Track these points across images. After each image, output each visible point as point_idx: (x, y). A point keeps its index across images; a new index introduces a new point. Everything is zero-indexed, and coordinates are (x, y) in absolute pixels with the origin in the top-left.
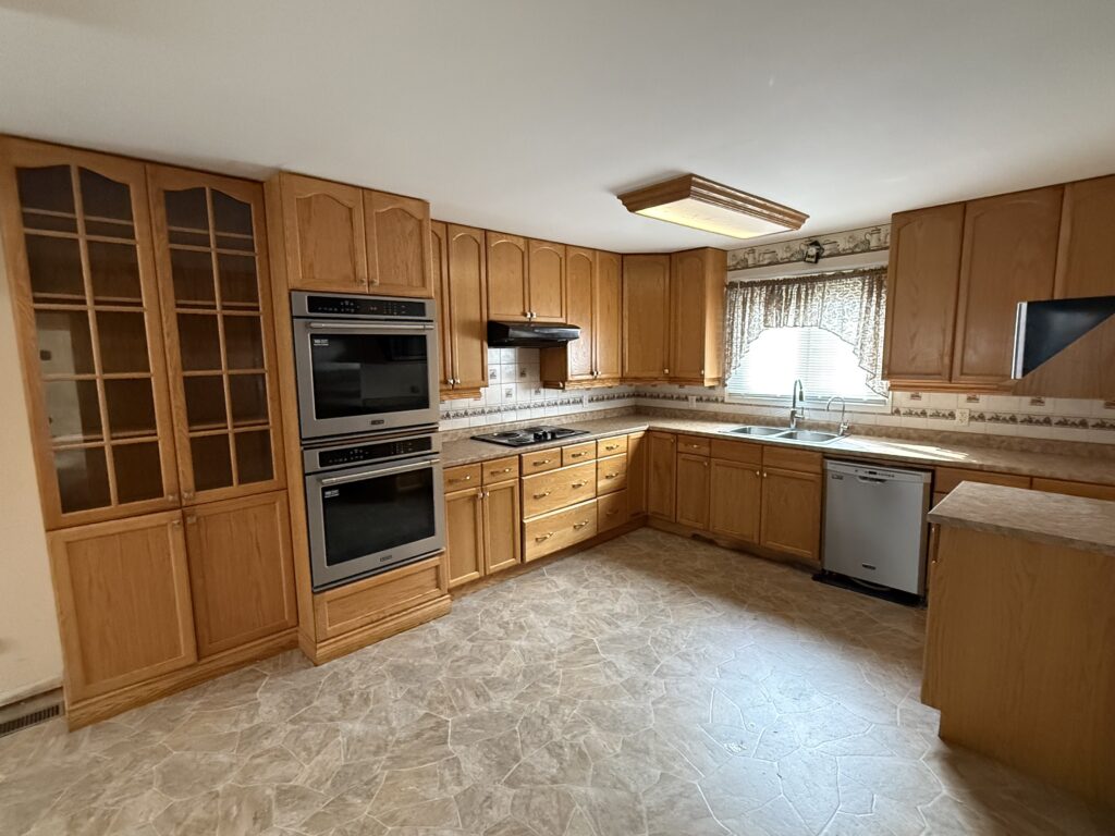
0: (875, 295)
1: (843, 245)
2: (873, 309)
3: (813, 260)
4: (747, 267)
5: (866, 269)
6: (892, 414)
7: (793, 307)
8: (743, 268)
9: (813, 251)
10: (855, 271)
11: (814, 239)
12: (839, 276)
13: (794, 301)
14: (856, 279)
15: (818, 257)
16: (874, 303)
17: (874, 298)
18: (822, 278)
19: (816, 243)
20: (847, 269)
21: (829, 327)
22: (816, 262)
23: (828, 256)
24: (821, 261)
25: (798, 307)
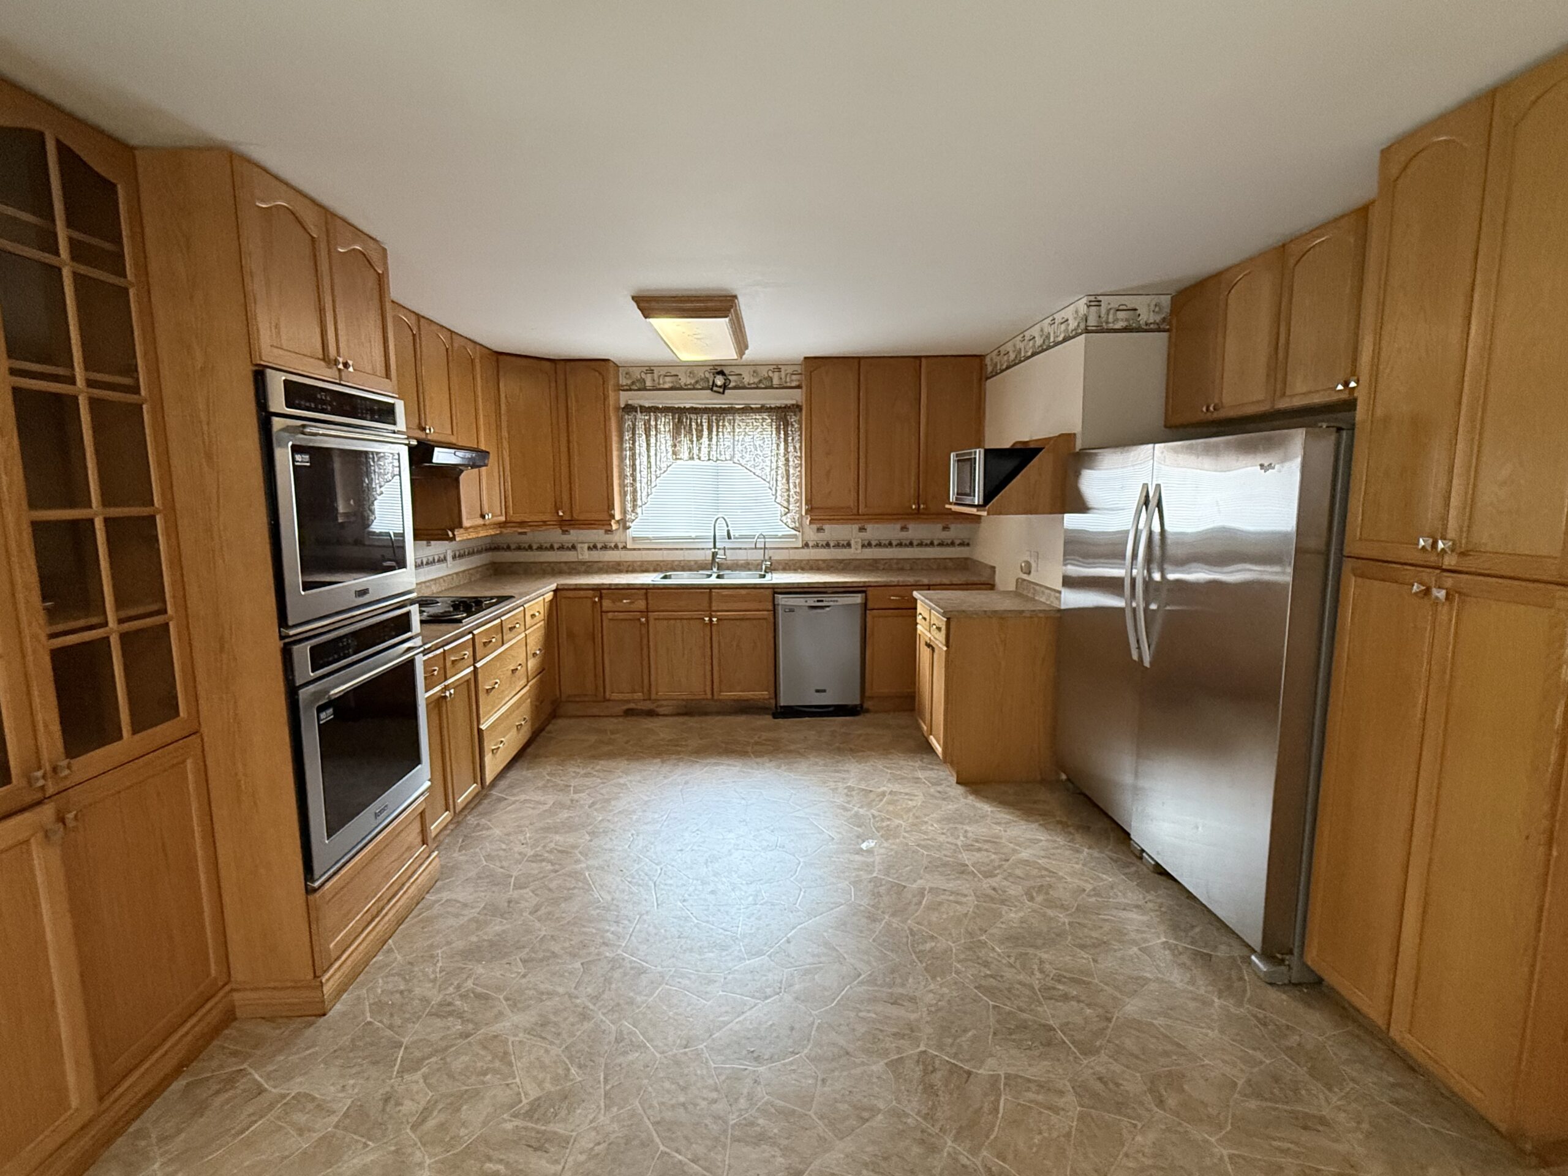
0: (782, 432)
1: (748, 379)
2: (782, 445)
3: (721, 390)
4: (645, 389)
5: (773, 406)
6: (803, 547)
7: (705, 440)
8: (639, 390)
9: (719, 381)
10: (763, 407)
11: (719, 369)
12: (747, 410)
13: (706, 433)
14: (765, 416)
15: (725, 387)
16: (782, 440)
17: (782, 436)
18: (731, 410)
19: (722, 373)
20: (756, 403)
21: (743, 462)
22: (723, 393)
23: (735, 388)
24: (727, 391)
25: (710, 440)
